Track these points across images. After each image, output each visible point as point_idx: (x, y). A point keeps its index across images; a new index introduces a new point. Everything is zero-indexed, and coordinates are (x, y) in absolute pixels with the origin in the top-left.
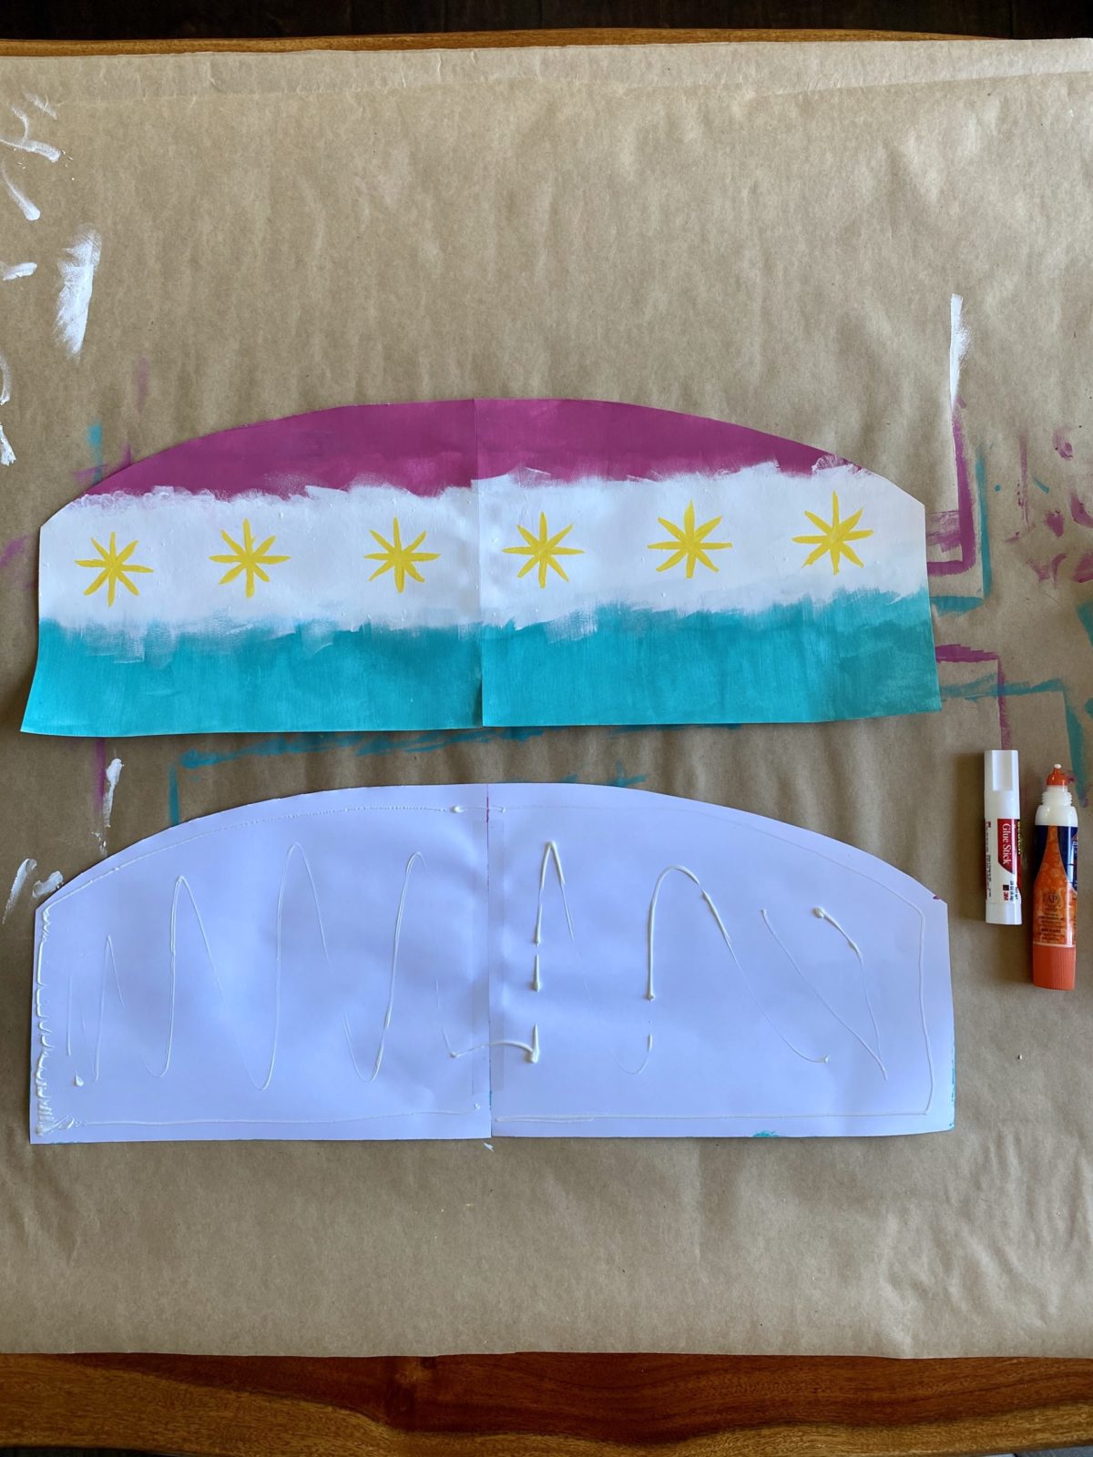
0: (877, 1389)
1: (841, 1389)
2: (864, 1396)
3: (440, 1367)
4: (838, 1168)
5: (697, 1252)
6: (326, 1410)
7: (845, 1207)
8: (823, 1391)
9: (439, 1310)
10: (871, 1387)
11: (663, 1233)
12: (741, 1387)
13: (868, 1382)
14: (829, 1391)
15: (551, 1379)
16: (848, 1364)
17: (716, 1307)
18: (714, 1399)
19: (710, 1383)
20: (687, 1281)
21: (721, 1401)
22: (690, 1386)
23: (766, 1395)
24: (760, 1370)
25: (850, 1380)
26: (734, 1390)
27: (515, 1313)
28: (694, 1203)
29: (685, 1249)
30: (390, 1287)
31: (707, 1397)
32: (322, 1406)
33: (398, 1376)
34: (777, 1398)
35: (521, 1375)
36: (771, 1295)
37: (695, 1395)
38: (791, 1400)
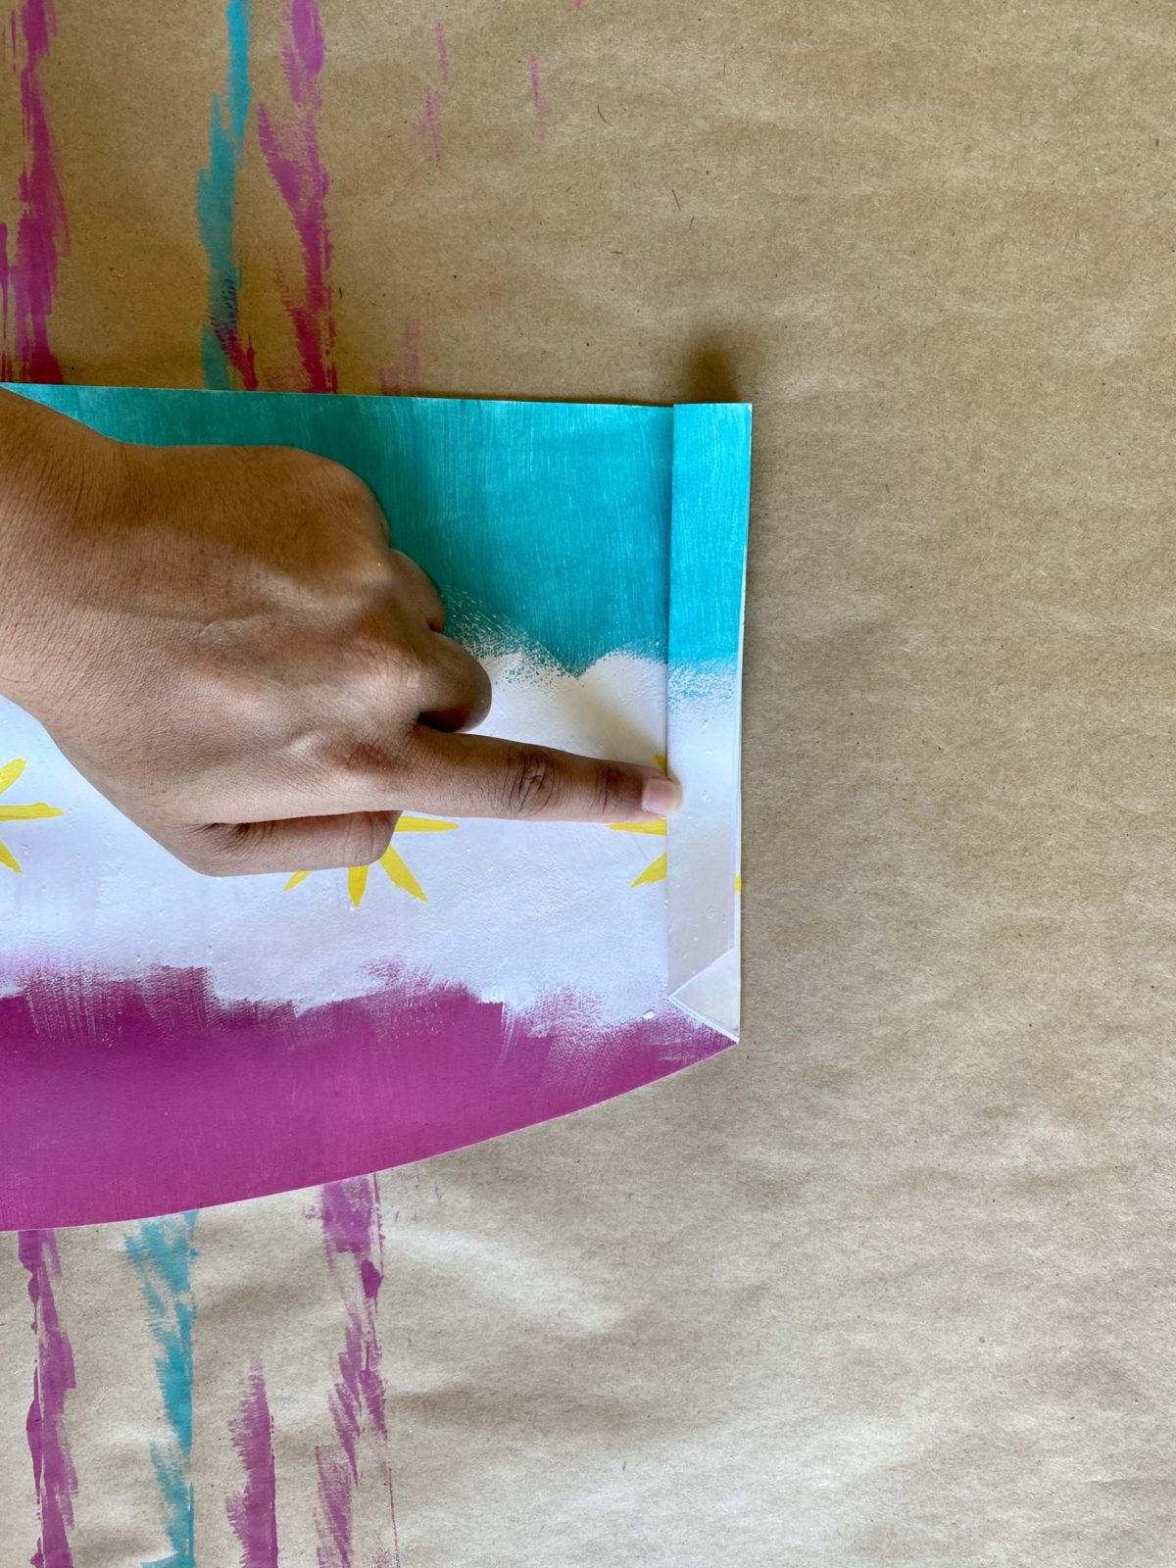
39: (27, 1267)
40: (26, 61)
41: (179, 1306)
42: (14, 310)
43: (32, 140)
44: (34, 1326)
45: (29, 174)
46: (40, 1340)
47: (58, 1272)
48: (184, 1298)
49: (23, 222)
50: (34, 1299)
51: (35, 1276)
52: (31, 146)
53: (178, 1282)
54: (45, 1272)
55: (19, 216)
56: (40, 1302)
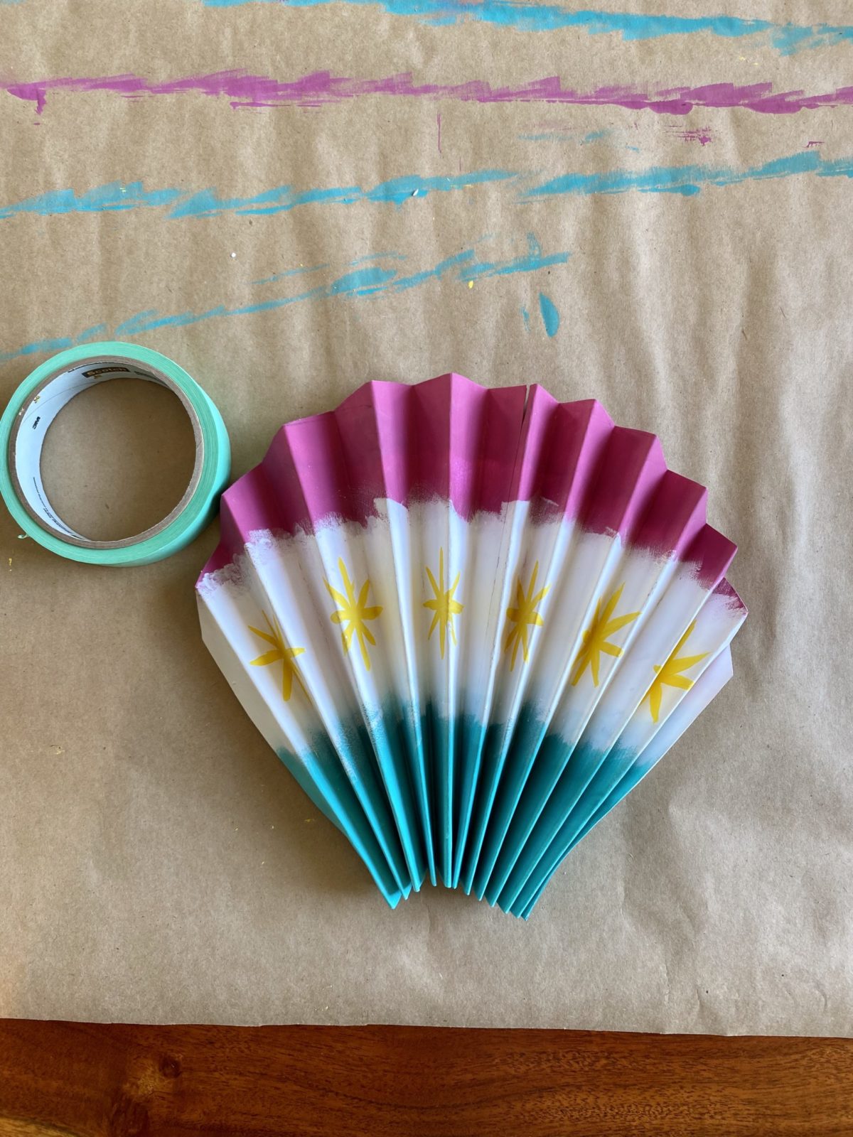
0: (786, 1116)
1: (736, 1114)
2: (768, 1125)
3: (185, 1075)
4: (817, 783)
5: (620, 889)
6: (26, 1129)
7: (825, 834)
8: (712, 1117)
9: (263, 961)
10: (777, 1112)
11: (574, 863)
12: (599, 1109)
13: (773, 1106)
14: (719, 1117)
15: (337, 1094)
16: (746, 1081)
17: (644, 966)
18: (561, 1125)
19: (558, 1104)
20: (606, 928)
21: (571, 1129)
22: (529, 1106)
23: (634, 1121)
24: (625, 1087)
25: (749, 1102)
26: (589, 1114)
27: (369, 968)
28: (618, 825)
29: (603, 886)
30: (196, 929)
31: (551, 1122)
32: (22, 1123)
33: (126, 1086)
34: (647, 1126)
35: (296, 1088)
36: (721, 952)
37: (536, 1119)
38: (666, 1128)
39: (799, 110)
40: (147, 91)
41: (819, 32)
42: (275, 101)
43: (188, 89)
44: (833, 107)
45: (205, 91)
46: (841, 104)
47: (802, 92)
48: (815, 30)
49: (230, 94)
50: (817, 106)
51: (804, 106)
52: (191, 90)
53: (807, 32)
54: (801, 100)
55: (226, 96)
56: (819, 104)
